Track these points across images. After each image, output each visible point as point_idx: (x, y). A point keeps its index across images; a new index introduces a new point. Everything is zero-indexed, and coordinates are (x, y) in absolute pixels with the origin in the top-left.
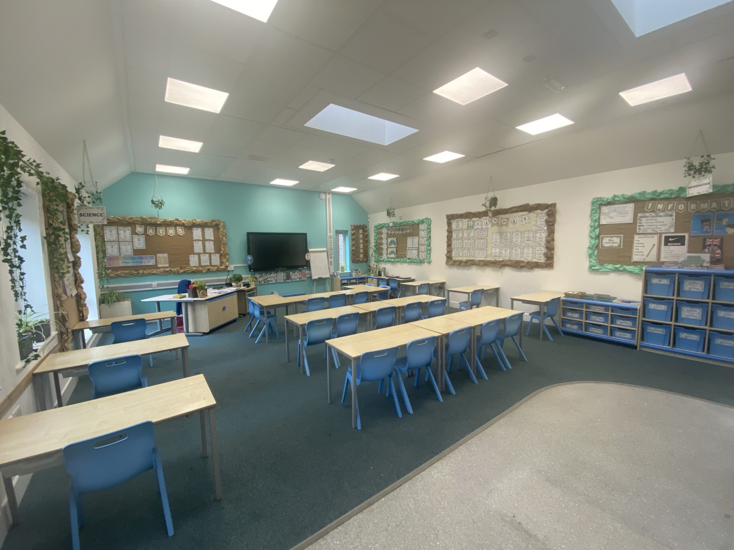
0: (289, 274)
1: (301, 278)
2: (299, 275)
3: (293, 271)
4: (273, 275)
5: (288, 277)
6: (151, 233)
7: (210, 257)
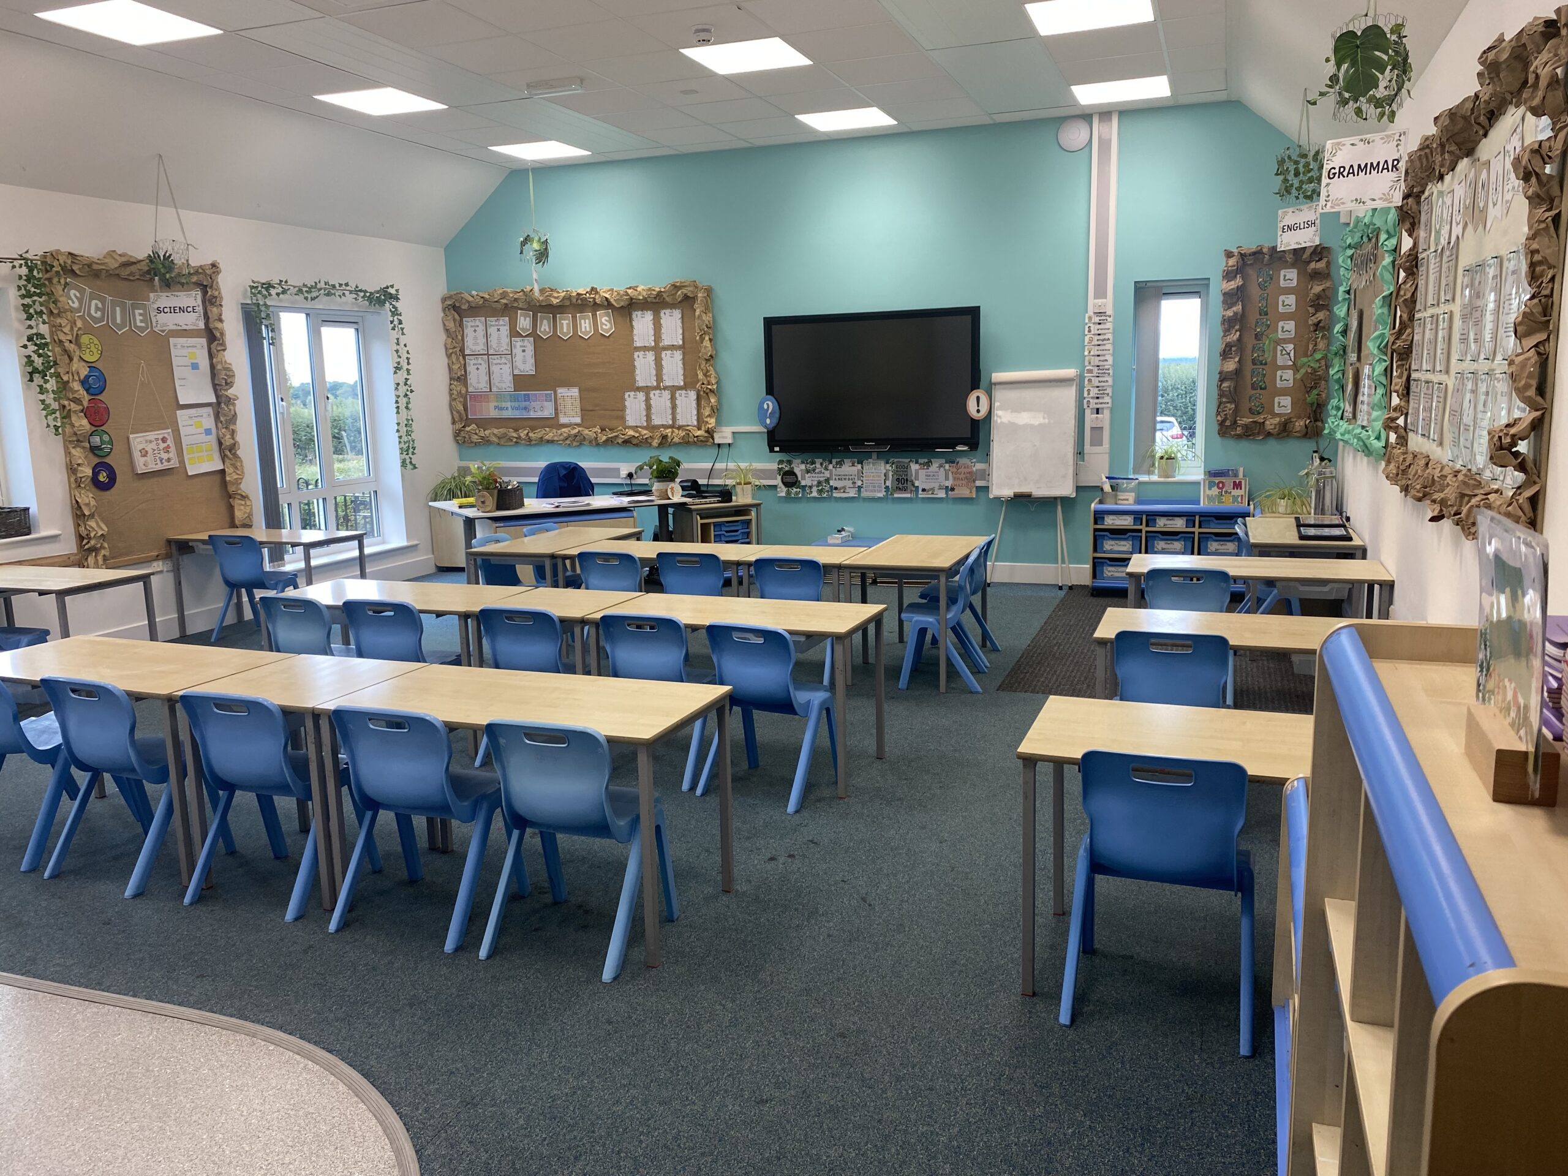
0: (907, 468)
1: (953, 489)
2: (947, 479)
3: (921, 461)
4: (849, 468)
5: (903, 482)
6: (545, 332)
7: (673, 399)
